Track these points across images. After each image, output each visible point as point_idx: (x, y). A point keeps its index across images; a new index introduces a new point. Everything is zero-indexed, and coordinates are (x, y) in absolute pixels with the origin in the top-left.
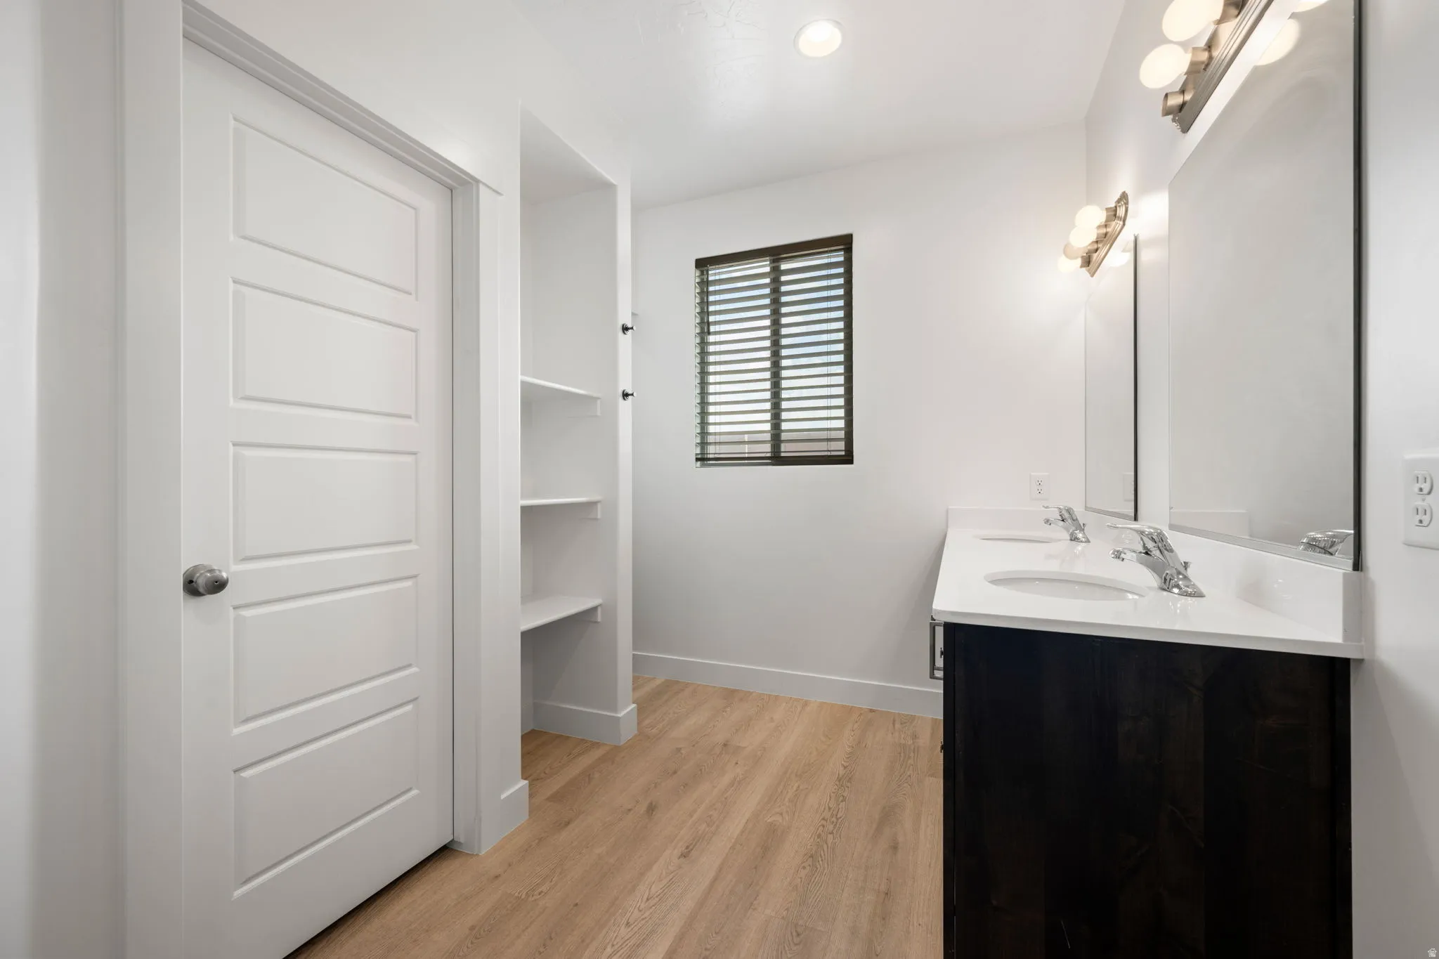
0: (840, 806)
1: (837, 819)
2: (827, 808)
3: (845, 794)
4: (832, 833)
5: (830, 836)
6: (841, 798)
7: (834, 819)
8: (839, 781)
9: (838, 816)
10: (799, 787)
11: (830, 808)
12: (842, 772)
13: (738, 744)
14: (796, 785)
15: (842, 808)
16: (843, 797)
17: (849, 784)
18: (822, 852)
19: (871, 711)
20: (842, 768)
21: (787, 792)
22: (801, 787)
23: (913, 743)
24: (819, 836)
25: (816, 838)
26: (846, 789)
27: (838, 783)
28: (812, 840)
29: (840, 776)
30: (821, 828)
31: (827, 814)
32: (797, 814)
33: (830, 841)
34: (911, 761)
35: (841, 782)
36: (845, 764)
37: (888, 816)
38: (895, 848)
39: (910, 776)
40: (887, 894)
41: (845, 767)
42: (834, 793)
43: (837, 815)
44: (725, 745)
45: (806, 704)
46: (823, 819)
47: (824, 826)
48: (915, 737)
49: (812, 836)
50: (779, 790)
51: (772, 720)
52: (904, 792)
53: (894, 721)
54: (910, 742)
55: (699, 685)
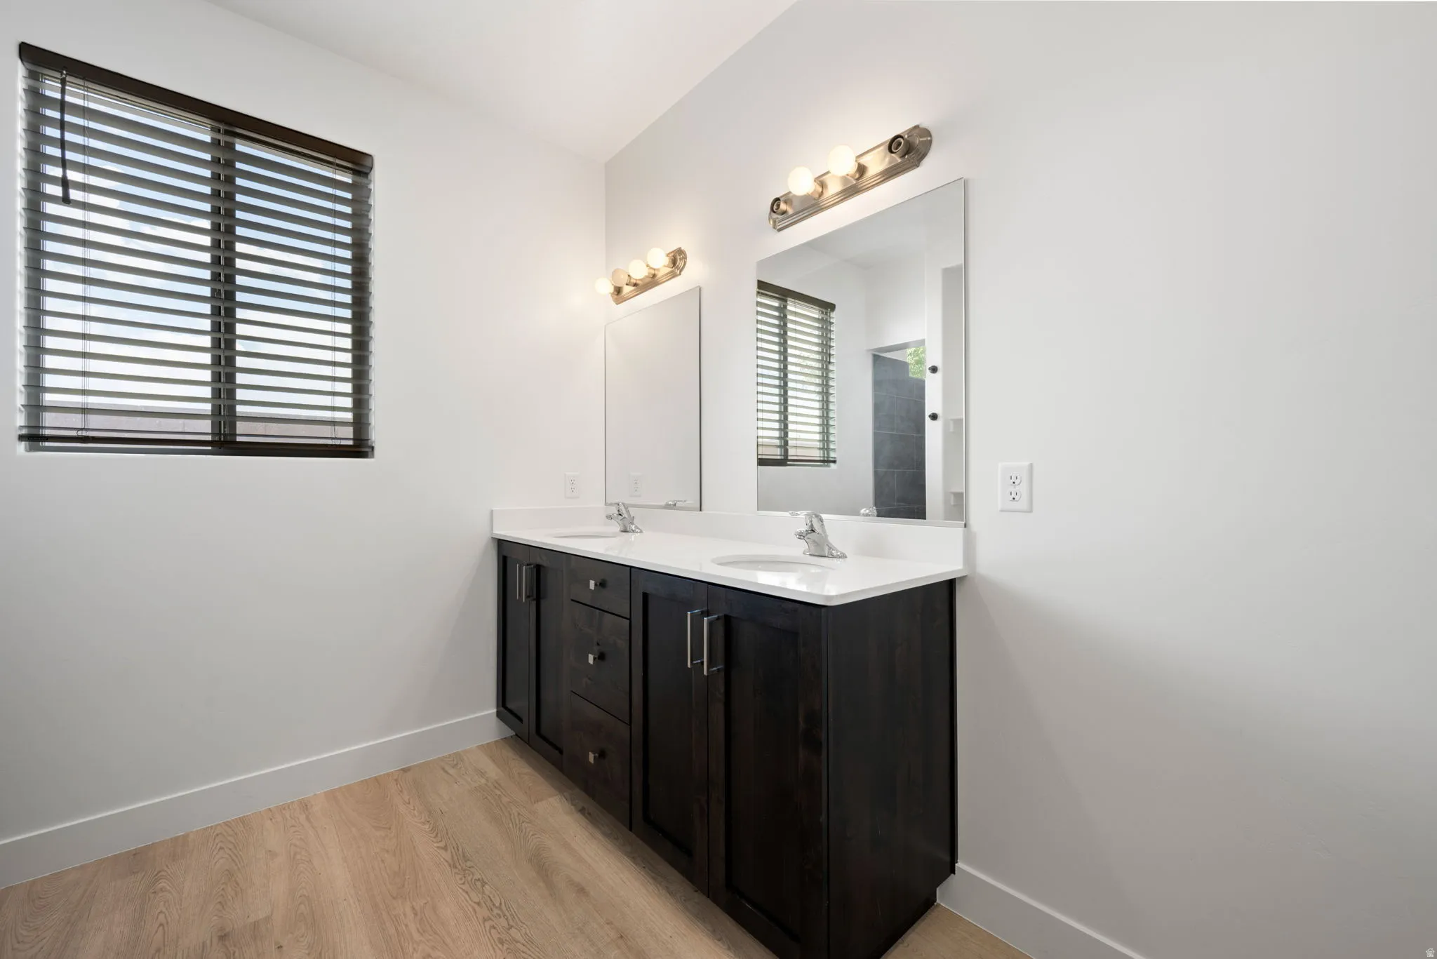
0: (487, 892)
1: (500, 908)
2: (476, 906)
3: (477, 876)
4: (511, 927)
5: (513, 931)
6: (479, 884)
7: (496, 911)
8: (456, 867)
9: (497, 904)
10: (413, 908)
11: (478, 904)
12: (447, 855)
13: (251, 920)
14: (408, 910)
15: (491, 893)
16: (479, 880)
17: (469, 864)
18: (523, 955)
19: (405, 770)
20: (442, 852)
21: (406, 926)
22: (418, 908)
23: (487, 780)
24: (501, 942)
25: (500, 946)
26: (472, 870)
27: (457, 871)
28: (498, 951)
29: (450, 861)
30: (493, 931)
31: (483, 912)
32: (448, 940)
33: (518, 936)
34: (505, 800)
35: (458, 865)
36: (442, 844)
37: (542, 869)
38: (581, 891)
39: (519, 814)
40: (622, 937)
41: (445, 848)
42: (464, 884)
43: (494, 905)
44: (223, 937)
45: (305, 806)
46: (485, 920)
47: (494, 928)
48: (482, 774)
49: (494, 948)
50: (392, 931)
51: (272, 854)
52: (531, 833)
53: (443, 769)
54: (483, 781)
55: (34, 882)
